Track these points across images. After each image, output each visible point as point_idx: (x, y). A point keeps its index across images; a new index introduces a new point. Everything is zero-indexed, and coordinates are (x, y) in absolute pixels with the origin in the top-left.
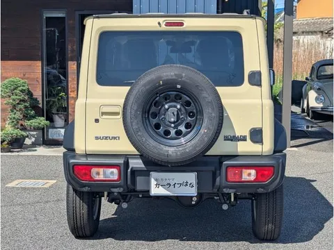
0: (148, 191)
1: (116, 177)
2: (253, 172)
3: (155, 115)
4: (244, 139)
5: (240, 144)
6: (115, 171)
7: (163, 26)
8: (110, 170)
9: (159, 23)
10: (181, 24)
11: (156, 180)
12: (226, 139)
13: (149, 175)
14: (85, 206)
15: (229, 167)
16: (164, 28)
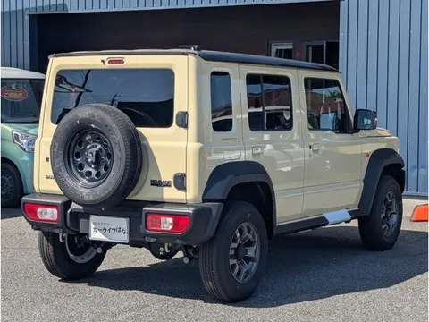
0: (88, 235)
1: (55, 218)
2: (170, 220)
3: (78, 155)
4: (168, 184)
5: (165, 189)
6: (55, 211)
7: (107, 63)
8: (49, 210)
9: (103, 61)
10: (121, 62)
11: (94, 224)
12: (154, 183)
13: (89, 218)
14: (51, 247)
15: (148, 213)
16: (107, 66)
